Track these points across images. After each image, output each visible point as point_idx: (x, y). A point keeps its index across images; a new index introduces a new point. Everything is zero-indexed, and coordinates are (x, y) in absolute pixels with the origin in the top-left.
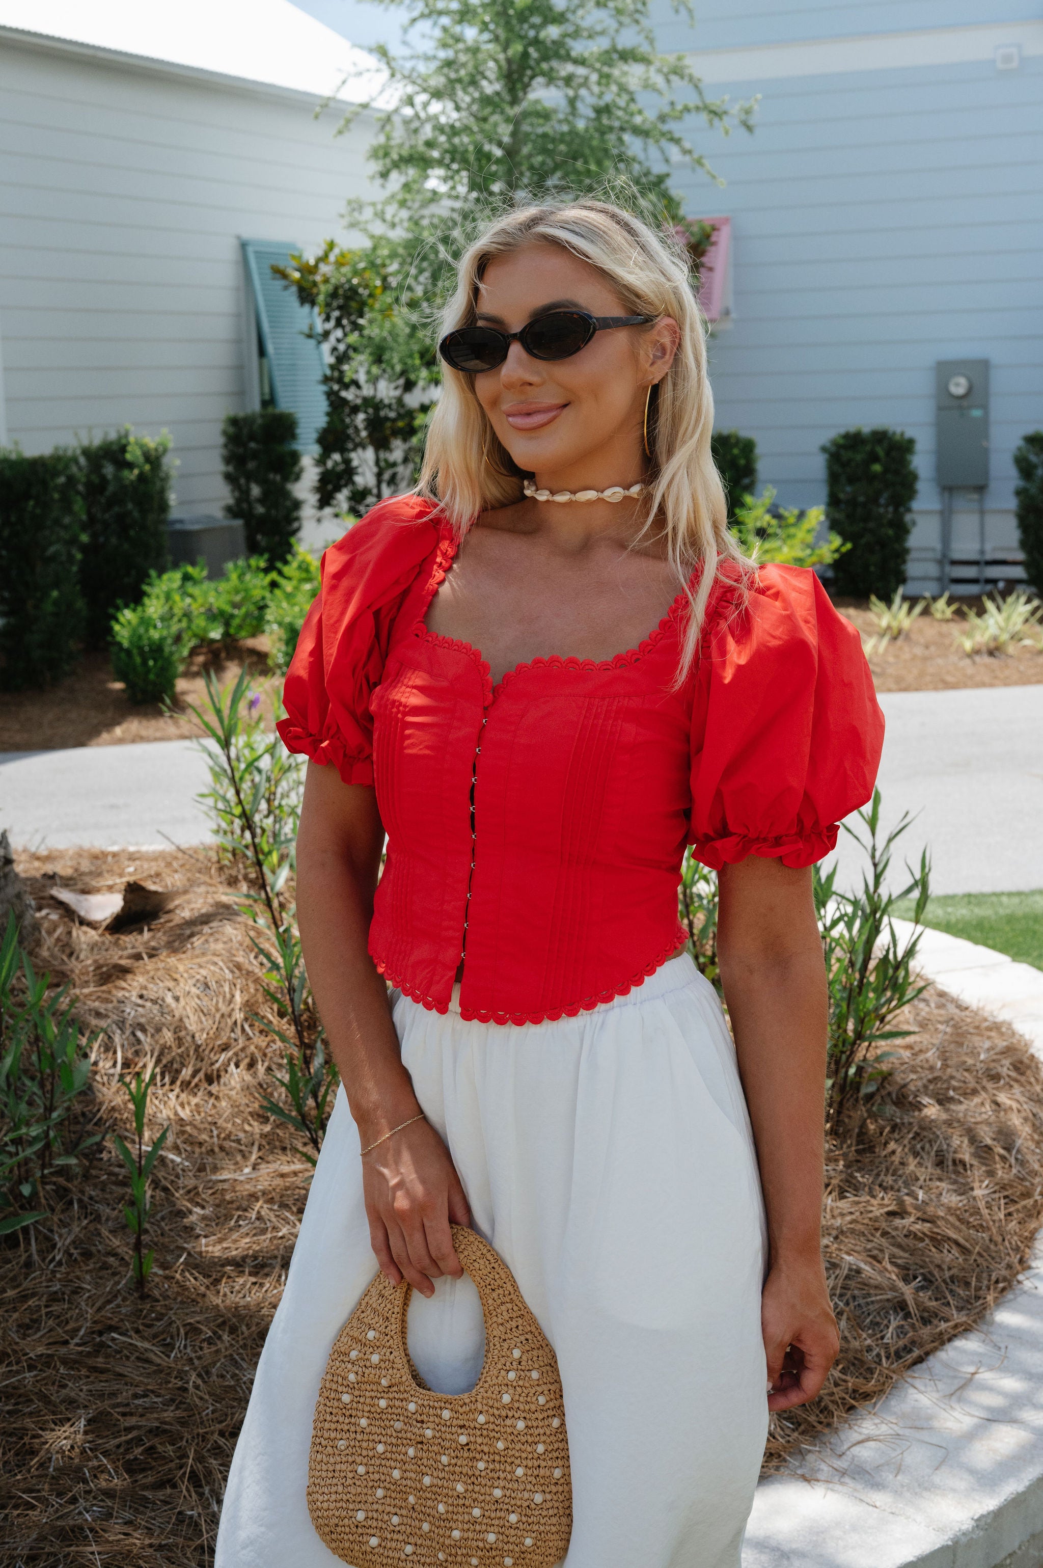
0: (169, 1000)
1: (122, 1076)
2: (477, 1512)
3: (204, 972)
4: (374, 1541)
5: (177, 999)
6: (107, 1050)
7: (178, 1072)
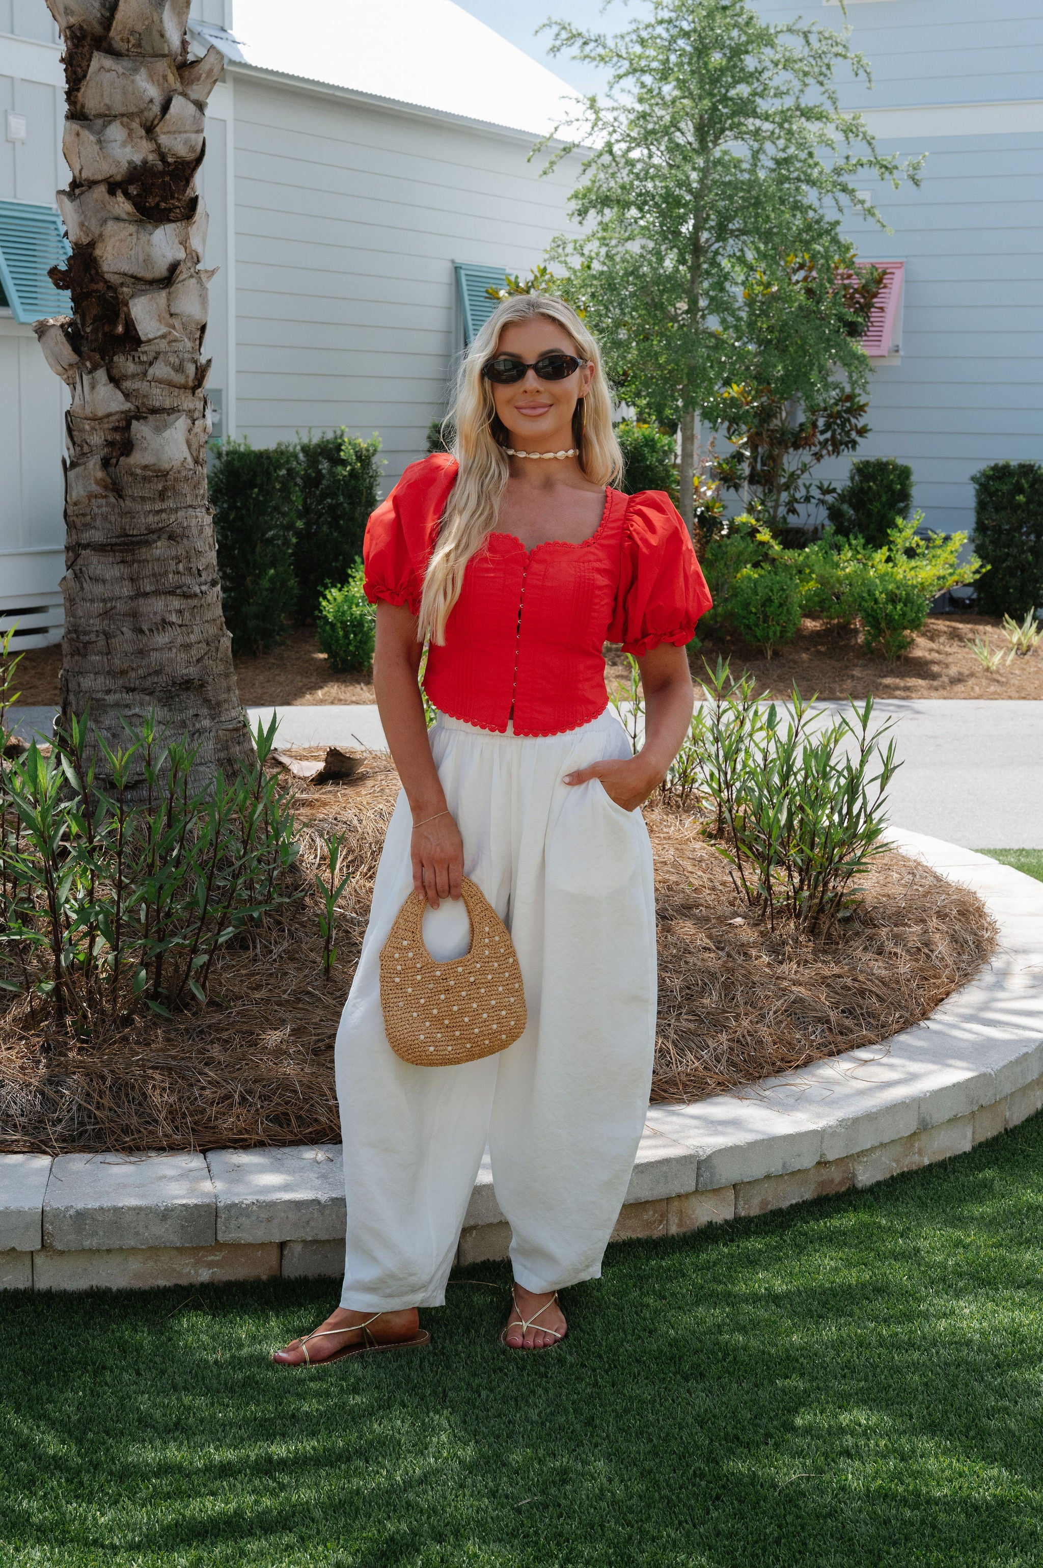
0: (355, 822)
1: (319, 865)
2: (485, 1016)
3: (381, 806)
4: (432, 1049)
5: (360, 821)
6: (311, 848)
7: (358, 867)
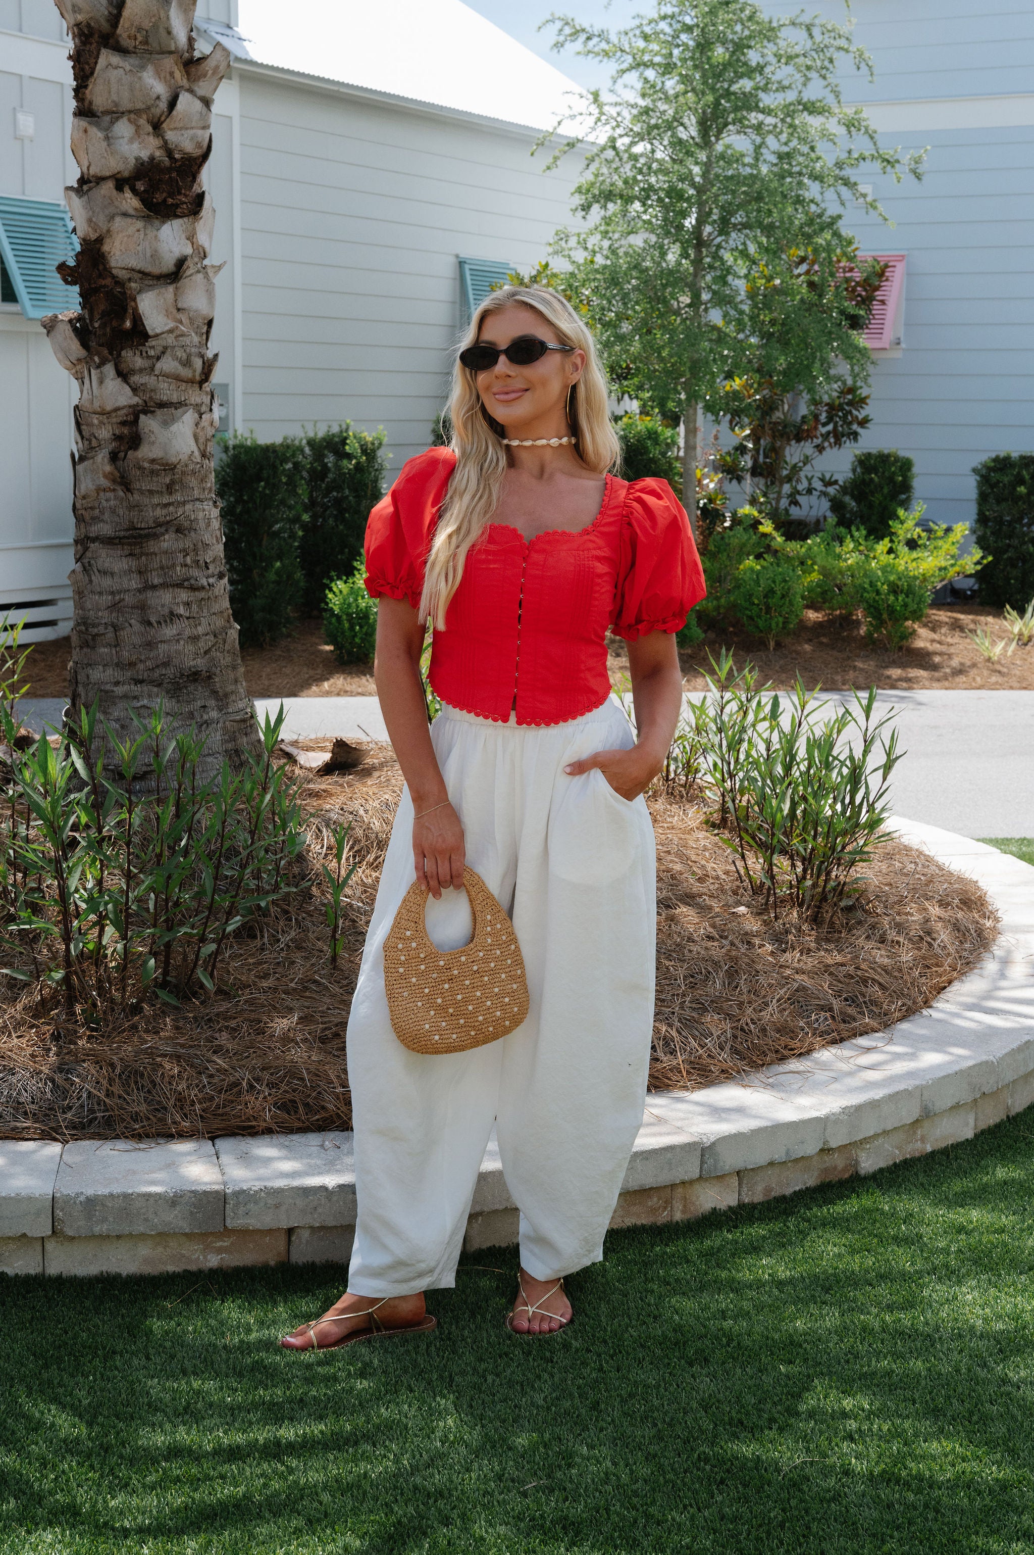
1: (326, 855)
6: (317, 837)
7: (364, 857)
